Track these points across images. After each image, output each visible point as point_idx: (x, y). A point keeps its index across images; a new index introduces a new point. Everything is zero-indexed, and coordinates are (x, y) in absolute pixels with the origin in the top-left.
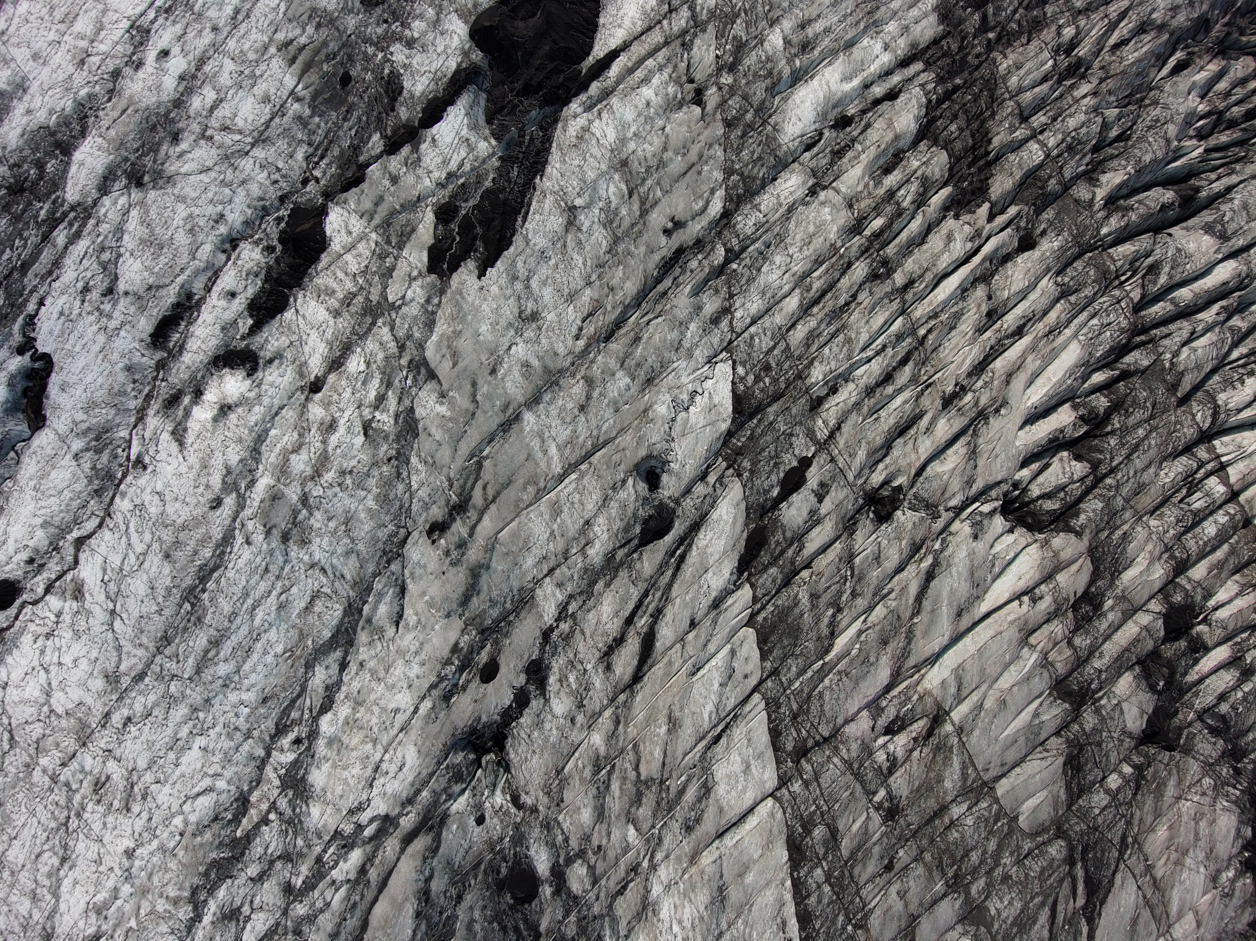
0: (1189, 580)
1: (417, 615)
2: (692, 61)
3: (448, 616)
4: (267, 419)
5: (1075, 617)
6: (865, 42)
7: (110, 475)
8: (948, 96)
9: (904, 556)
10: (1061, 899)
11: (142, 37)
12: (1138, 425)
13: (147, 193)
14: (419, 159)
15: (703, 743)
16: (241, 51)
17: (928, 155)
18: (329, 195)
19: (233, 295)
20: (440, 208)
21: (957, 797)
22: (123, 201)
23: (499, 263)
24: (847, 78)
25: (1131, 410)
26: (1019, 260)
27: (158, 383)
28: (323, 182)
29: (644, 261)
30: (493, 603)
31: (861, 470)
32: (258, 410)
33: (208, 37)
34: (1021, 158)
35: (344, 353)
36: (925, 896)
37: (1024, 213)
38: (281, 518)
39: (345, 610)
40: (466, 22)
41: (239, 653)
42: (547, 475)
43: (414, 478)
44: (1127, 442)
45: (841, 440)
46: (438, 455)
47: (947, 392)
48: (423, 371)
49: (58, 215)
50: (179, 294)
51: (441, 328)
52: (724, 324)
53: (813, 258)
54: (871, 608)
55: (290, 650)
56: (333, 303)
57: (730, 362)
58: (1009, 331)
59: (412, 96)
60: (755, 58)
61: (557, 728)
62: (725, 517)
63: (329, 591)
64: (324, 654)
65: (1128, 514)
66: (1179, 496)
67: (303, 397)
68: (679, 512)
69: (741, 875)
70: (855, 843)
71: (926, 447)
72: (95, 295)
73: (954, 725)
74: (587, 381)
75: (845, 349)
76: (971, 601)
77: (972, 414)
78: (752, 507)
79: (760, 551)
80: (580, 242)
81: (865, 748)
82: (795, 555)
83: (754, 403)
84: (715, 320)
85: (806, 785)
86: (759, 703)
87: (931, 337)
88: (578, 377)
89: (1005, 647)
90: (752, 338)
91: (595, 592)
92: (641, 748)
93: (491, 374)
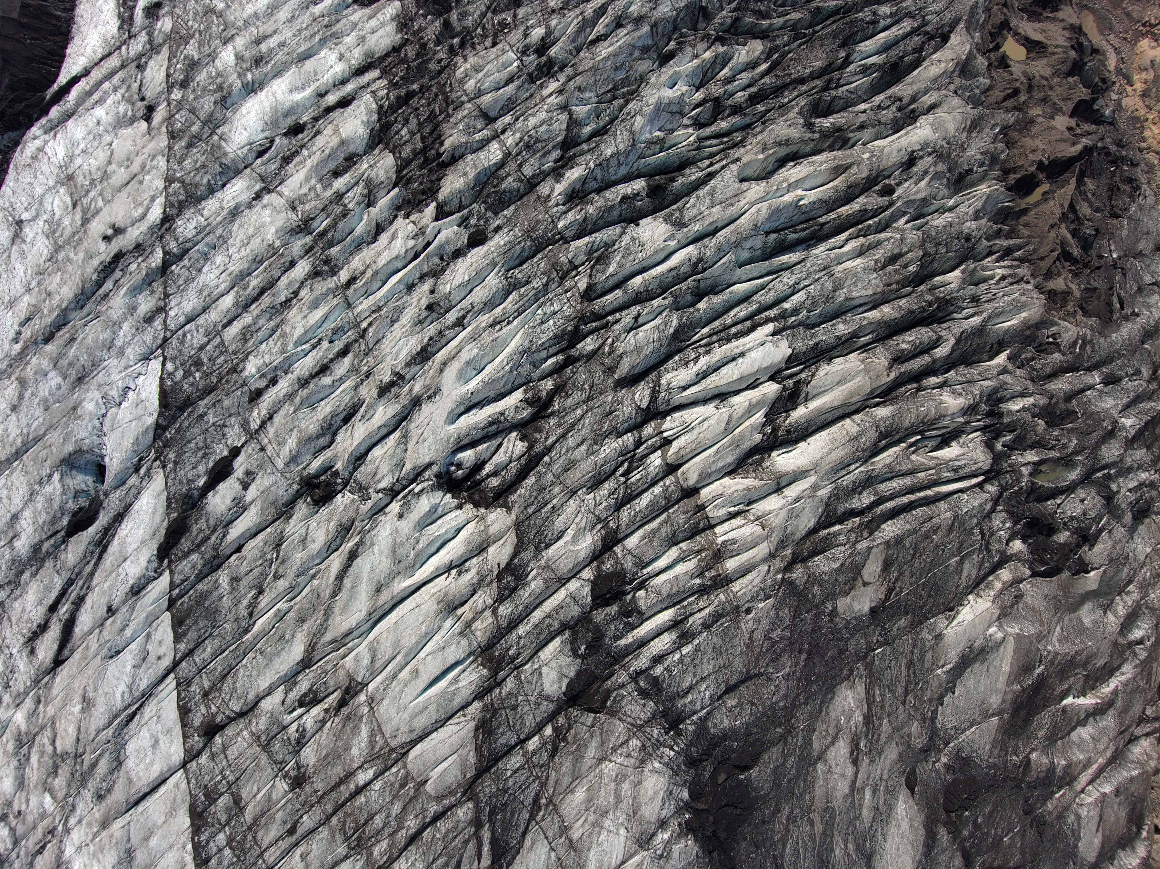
0: (624, 548)
2: (144, 81)
5: (499, 587)
6: (322, 54)
8: (403, 101)
9: (330, 537)
10: (465, 860)
12: (576, 405)
15: (119, 720)
17: (377, 159)
21: (362, 764)
24: (295, 89)
25: (569, 391)
26: (469, 255)
29: (84, 268)
36: (327, 857)
37: (476, 211)
44: (564, 421)
45: (272, 430)
47: (384, 382)
52: (160, 324)
53: (251, 258)
57: (161, 358)
58: (449, 323)
60: (205, 74)
62: (145, 508)
65: (556, 489)
66: (621, 470)
68: (105, 503)
69: (146, 839)
70: (258, 809)
71: (361, 432)
73: (367, 695)
74: (20, 382)
75: (279, 343)
76: (392, 576)
77: (405, 401)
78: (173, 497)
79: (180, 538)
80: (23, 253)
81: (274, 719)
82: (218, 541)
83: (182, 397)
84: (149, 320)
85: (213, 757)
86: (171, 682)
87: (371, 330)
88: (13, 378)
89: (422, 619)
90: (184, 335)
91: (22, 581)
92: (58, 724)
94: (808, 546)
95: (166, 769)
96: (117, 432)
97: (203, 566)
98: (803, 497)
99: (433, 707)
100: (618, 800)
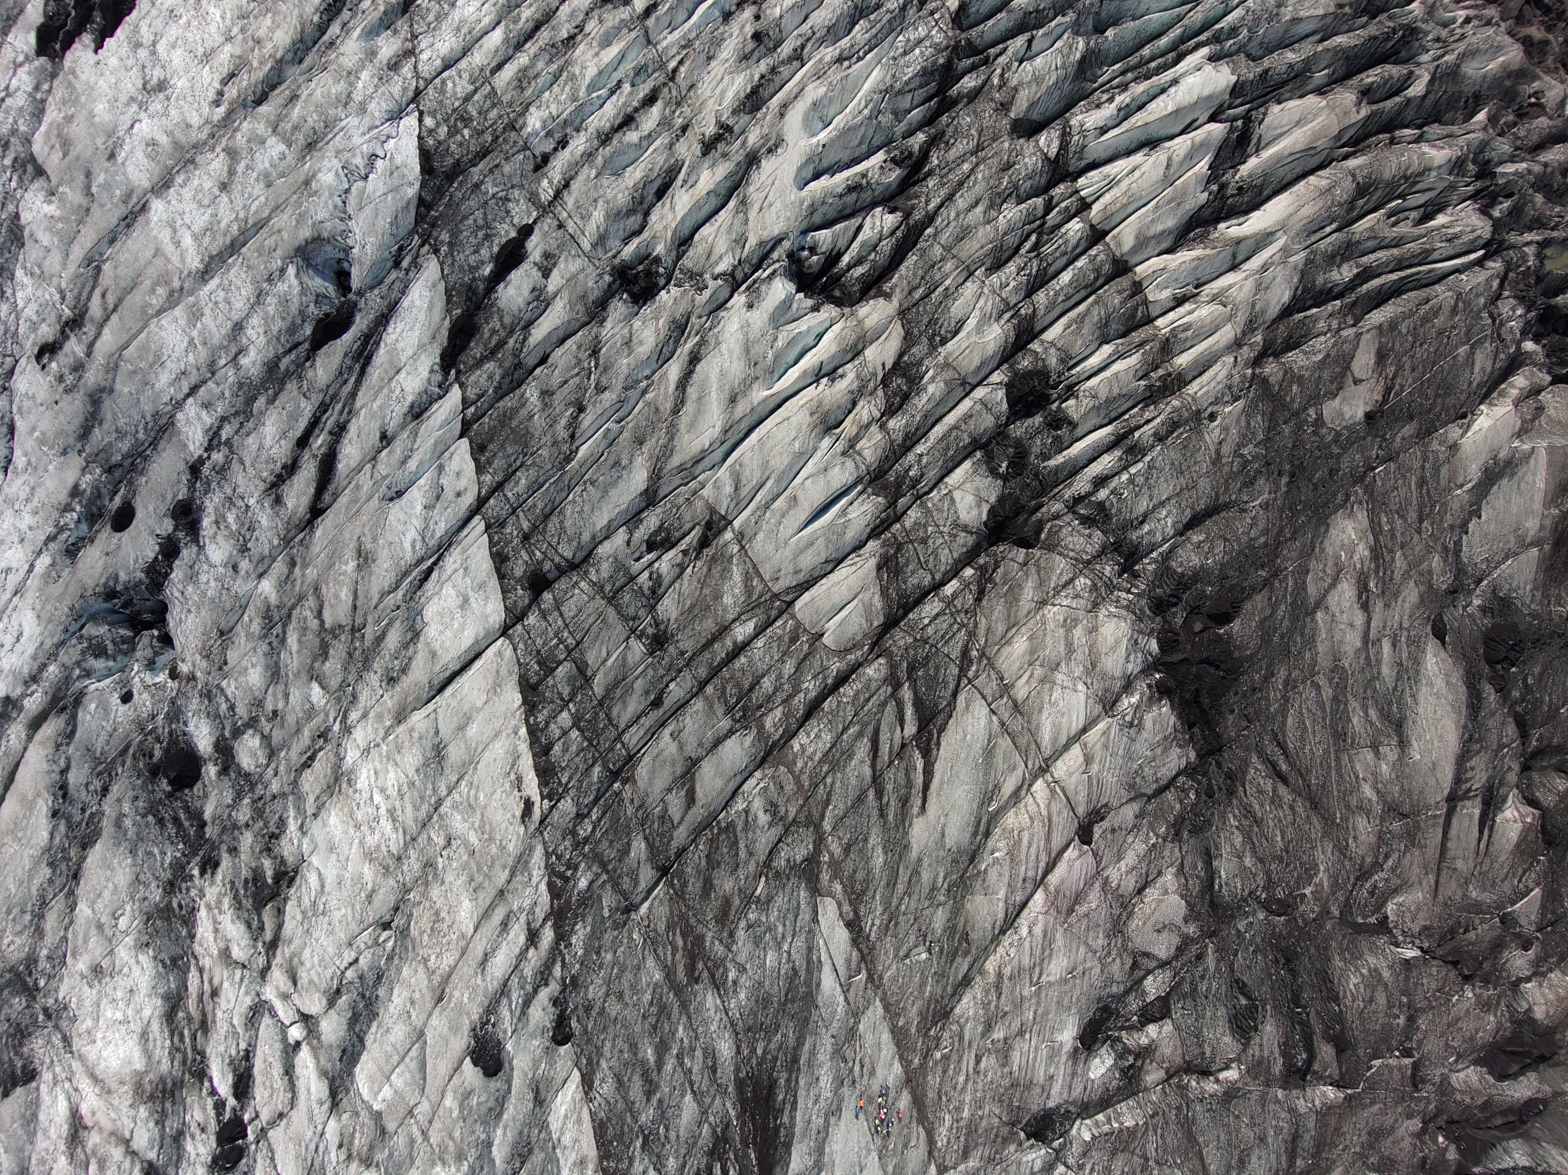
0: (1042, 342)
1: (26, 455)
3: (64, 453)
5: (886, 394)
9: (661, 337)
10: (884, 727)
12: (962, 159)
15: (409, 580)
23: (119, 31)
25: (952, 142)
29: (299, 6)
30: (121, 434)
36: (705, 734)
42: (181, 272)
43: (19, 294)
44: (949, 181)
45: (571, 202)
46: (47, 263)
47: (707, 134)
48: (29, 167)
51: (50, 116)
52: (407, 70)
57: (416, 113)
58: (785, 56)
61: (216, 579)
62: (417, 303)
65: (949, 266)
66: (1028, 245)
68: (361, 303)
69: (462, 728)
70: (611, 678)
71: (685, 202)
73: (733, 532)
74: (229, 154)
75: (567, 88)
76: (748, 383)
77: (739, 157)
78: (454, 288)
79: (469, 342)
81: (619, 566)
82: (518, 346)
83: (449, 161)
84: (394, 66)
85: (544, 615)
86: (478, 524)
87: (682, 69)
88: (218, 149)
89: (793, 434)
90: (443, 82)
91: (255, 411)
92: (324, 590)
93: (109, 159)
94: (1282, 330)
95: (482, 635)
96: (368, 210)
97: (503, 378)
98: (1272, 264)
99: (820, 542)
100: (1070, 649)
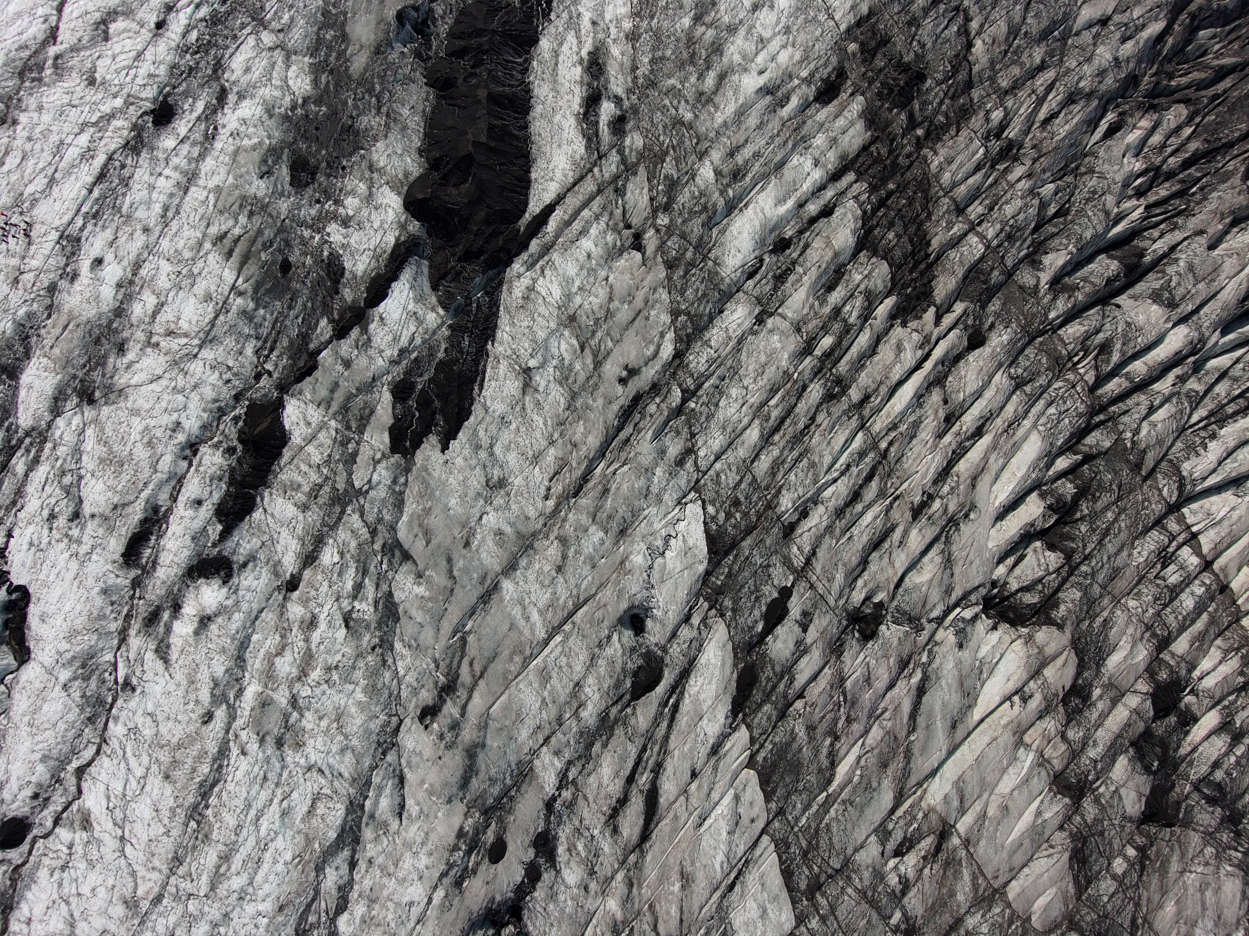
0: (1173, 655)
1: (418, 804)
2: (627, 207)
3: (449, 801)
4: (248, 625)
5: (1066, 711)
6: (795, 160)
7: (100, 701)
8: (882, 203)
9: (892, 673)
11: (73, 246)
12: (1106, 508)
13: (100, 410)
14: (369, 340)
15: (718, 894)
16: (176, 251)
17: (869, 267)
18: (284, 388)
19: (199, 502)
20: (395, 387)
21: (970, 908)
22: (77, 420)
23: (460, 435)
24: (780, 201)
25: (1098, 494)
26: (971, 358)
27: (135, 602)
28: (276, 375)
29: (603, 413)
30: (493, 781)
31: (841, 592)
32: (238, 617)
33: (140, 240)
34: (962, 254)
35: (317, 546)
37: (970, 310)
38: (273, 724)
39: (347, 809)
40: (399, 194)
41: (250, 865)
42: (532, 643)
43: (400, 664)
44: (1098, 527)
45: (818, 566)
46: (422, 638)
47: (916, 503)
48: (397, 553)
49: (14, 442)
50: (146, 510)
51: (411, 507)
52: (689, 465)
53: (768, 387)
54: (867, 732)
55: (299, 856)
56: (300, 497)
57: (700, 502)
58: (969, 433)
59: (355, 277)
60: (688, 194)
61: (572, 899)
62: (713, 661)
63: (329, 792)
64: (332, 855)
65: (1106, 601)
66: (1155, 571)
67: (281, 597)
68: (667, 660)
71: (901, 560)
72: (61, 521)
73: (960, 837)
74: (561, 541)
75: (811, 474)
76: (964, 711)
77: (942, 522)
78: (739, 647)
79: (752, 690)
80: (538, 403)
81: (875, 872)
82: (787, 689)
83: (728, 540)
84: (681, 462)
85: (823, 919)
86: (768, 844)
87: (892, 449)
88: (552, 537)
89: (1001, 752)
90: (718, 475)
91: (593, 755)
92: (658, 908)
93: (465, 547)
96: (670, 585)
99: (1027, 843)
